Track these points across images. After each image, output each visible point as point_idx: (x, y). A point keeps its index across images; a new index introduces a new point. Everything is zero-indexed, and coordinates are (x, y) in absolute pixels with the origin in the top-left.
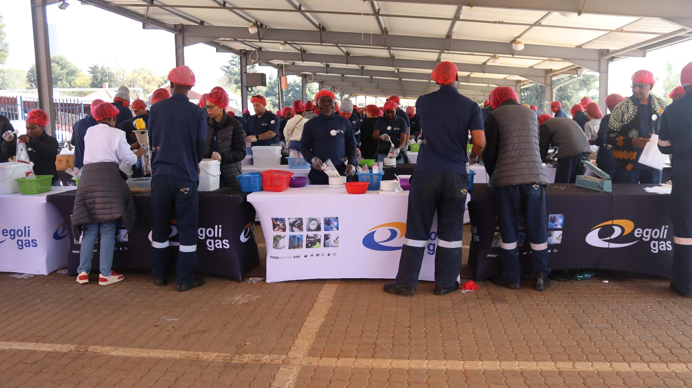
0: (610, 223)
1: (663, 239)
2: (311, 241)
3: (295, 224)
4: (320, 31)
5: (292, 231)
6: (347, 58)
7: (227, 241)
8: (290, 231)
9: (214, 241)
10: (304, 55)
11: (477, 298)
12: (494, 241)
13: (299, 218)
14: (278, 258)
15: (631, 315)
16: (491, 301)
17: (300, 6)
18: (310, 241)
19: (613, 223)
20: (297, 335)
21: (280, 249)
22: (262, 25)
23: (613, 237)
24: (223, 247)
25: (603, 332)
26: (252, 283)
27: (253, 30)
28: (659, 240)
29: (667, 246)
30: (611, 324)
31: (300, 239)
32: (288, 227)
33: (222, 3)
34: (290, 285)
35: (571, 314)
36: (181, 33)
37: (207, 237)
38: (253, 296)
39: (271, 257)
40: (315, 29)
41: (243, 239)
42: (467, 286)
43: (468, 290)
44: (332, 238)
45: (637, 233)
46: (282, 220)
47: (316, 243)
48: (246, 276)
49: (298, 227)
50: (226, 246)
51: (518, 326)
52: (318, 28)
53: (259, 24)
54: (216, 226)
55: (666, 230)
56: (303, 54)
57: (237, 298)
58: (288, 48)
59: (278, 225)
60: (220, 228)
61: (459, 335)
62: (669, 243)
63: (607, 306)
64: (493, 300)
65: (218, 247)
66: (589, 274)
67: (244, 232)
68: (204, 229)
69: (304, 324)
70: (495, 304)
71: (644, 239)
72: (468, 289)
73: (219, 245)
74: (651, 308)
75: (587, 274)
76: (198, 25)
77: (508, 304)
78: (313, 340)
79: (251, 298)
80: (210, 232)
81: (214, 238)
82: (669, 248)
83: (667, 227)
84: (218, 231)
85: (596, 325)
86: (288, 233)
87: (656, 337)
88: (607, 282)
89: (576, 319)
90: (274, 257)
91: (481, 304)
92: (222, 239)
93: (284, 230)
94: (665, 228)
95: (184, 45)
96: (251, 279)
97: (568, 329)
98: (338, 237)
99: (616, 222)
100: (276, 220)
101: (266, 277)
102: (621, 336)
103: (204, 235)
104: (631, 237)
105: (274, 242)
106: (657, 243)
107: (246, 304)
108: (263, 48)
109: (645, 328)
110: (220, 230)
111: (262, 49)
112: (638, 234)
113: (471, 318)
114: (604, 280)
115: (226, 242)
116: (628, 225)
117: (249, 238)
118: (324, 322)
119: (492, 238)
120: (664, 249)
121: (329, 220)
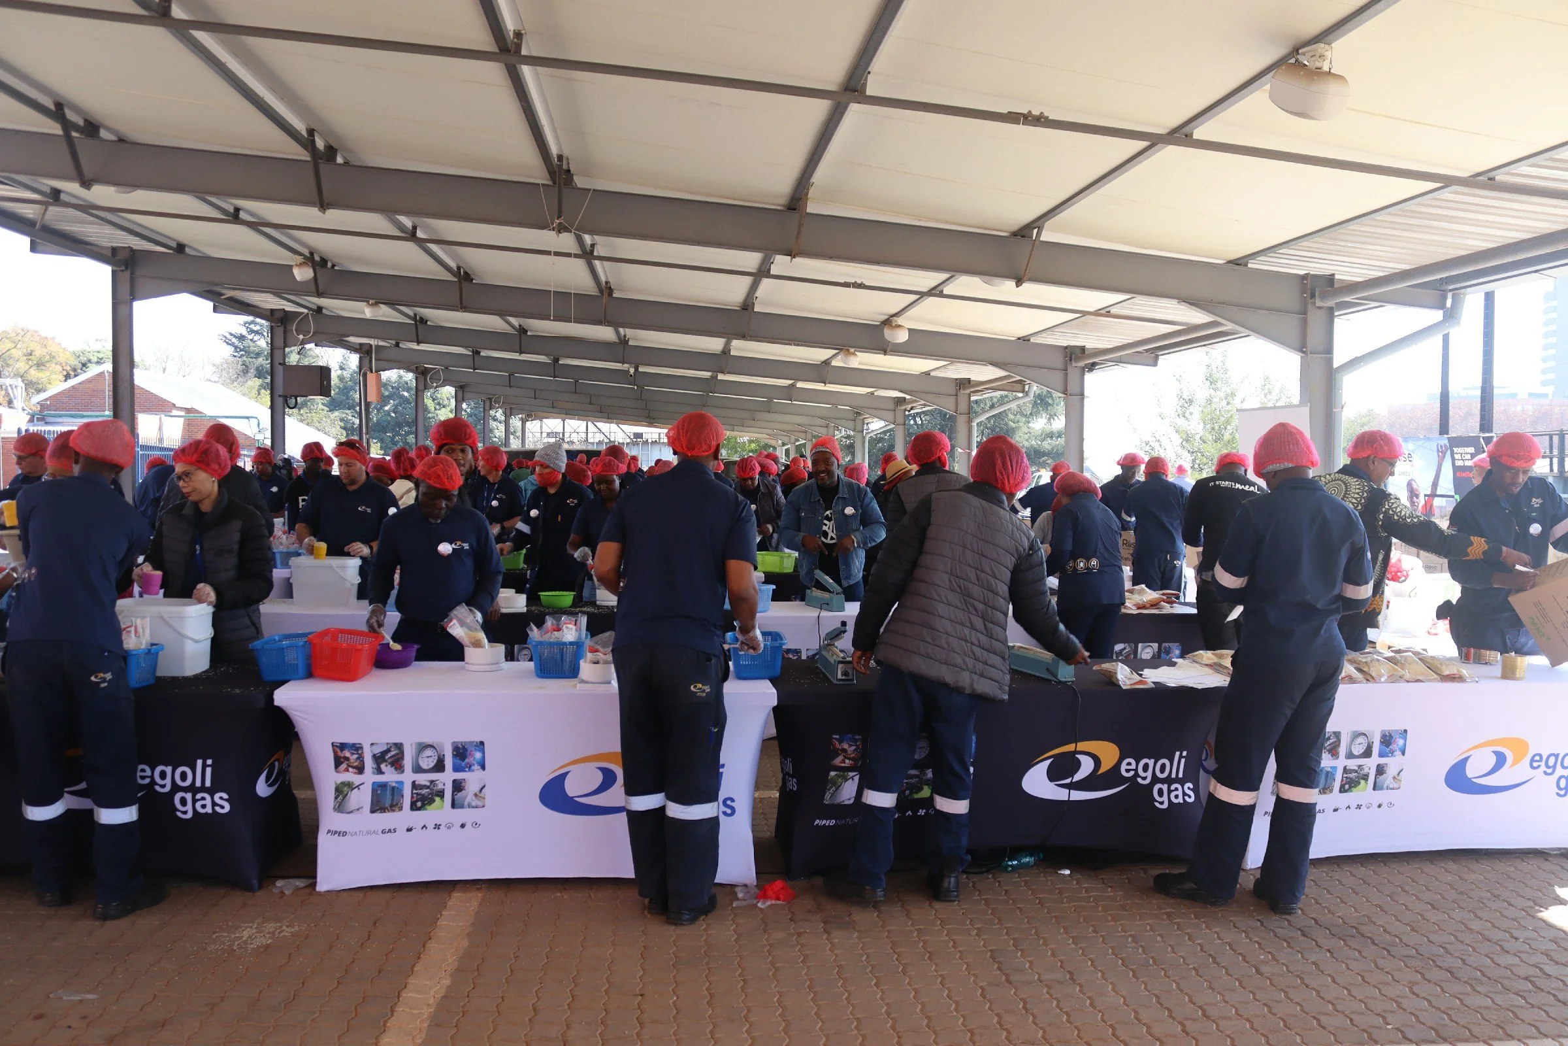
0: (1070, 748)
1: (1177, 780)
2: (423, 795)
3: (387, 757)
4: (460, 281)
5: (380, 771)
6: (521, 339)
7: (225, 796)
8: (374, 773)
9: (193, 797)
10: (421, 329)
11: (791, 920)
12: (829, 790)
13: (396, 744)
14: (345, 834)
15: (1112, 948)
16: (823, 925)
17: (415, 228)
18: (420, 794)
19: (1078, 749)
20: (385, 1022)
21: (348, 813)
22: (324, 262)
23: (1078, 777)
24: (213, 809)
25: (1052, 992)
26: (282, 892)
27: (302, 274)
28: (1169, 781)
29: (1184, 794)
30: (1069, 972)
31: (396, 791)
32: (369, 763)
33: (232, 210)
34: (373, 896)
35: (990, 951)
36: (127, 268)
37: (176, 788)
38: (284, 928)
39: (329, 831)
40: (448, 277)
41: (262, 789)
42: (770, 893)
43: (773, 902)
44: (472, 787)
45: (1127, 767)
46: (357, 748)
47: (434, 801)
48: (267, 876)
49: (392, 764)
50: (222, 807)
51: (876, 984)
52: (455, 276)
53: (317, 258)
54: (199, 762)
55: (1183, 761)
56: (420, 327)
57: (246, 934)
58: (384, 313)
59: (347, 759)
60: (209, 766)
61: (749, 1010)
62: (1189, 788)
63: (1065, 928)
64: (825, 923)
65: (202, 811)
66: (1031, 855)
67: (266, 772)
68: (169, 770)
69: (404, 995)
70: (829, 933)
71: (1139, 780)
72: (771, 898)
73: (204, 806)
74: (1151, 930)
75: (1026, 857)
76: (171, 251)
77: (858, 931)
78: (423, 1035)
79: (280, 933)
80: (184, 776)
81: (192, 789)
82: (1190, 797)
83: (1185, 753)
84: (202, 772)
85: (1039, 975)
86: (369, 777)
87: (1158, 997)
88: (1067, 872)
89: (999, 963)
90: (336, 832)
91: (799, 934)
92: (212, 792)
93: (360, 770)
94: (1181, 757)
95: (134, 297)
96: (279, 883)
97: (982, 988)
98: (484, 786)
99: (1082, 746)
100: (343, 746)
101: (315, 877)
102: (1090, 998)
103: (168, 781)
104: (1112, 777)
105: (336, 798)
106: (1165, 787)
107: (267, 947)
108: (326, 308)
109: (1137, 978)
110: (209, 770)
111: (324, 311)
112: (1128, 771)
113: (777, 969)
114: (1060, 869)
115: (221, 798)
116: (1108, 752)
117: (276, 787)
118: (448, 988)
119: (823, 784)
120: (1180, 800)
121: (464, 747)
